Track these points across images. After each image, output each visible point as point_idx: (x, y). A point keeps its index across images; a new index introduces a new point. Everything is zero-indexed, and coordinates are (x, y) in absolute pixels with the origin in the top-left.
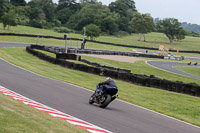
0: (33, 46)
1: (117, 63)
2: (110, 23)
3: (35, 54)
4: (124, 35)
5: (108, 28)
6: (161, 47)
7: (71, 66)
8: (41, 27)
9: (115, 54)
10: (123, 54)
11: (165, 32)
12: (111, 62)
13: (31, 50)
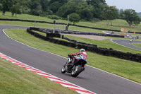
0: (31, 28)
1: (90, 40)
2: (88, 13)
3: (32, 33)
4: (97, 21)
5: (85, 16)
6: (122, 30)
7: (56, 42)
8: (38, 15)
9: (89, 34)
10: (95, 34)
11: (126, 19)
12: (86, 39)
13: (30, 31)
